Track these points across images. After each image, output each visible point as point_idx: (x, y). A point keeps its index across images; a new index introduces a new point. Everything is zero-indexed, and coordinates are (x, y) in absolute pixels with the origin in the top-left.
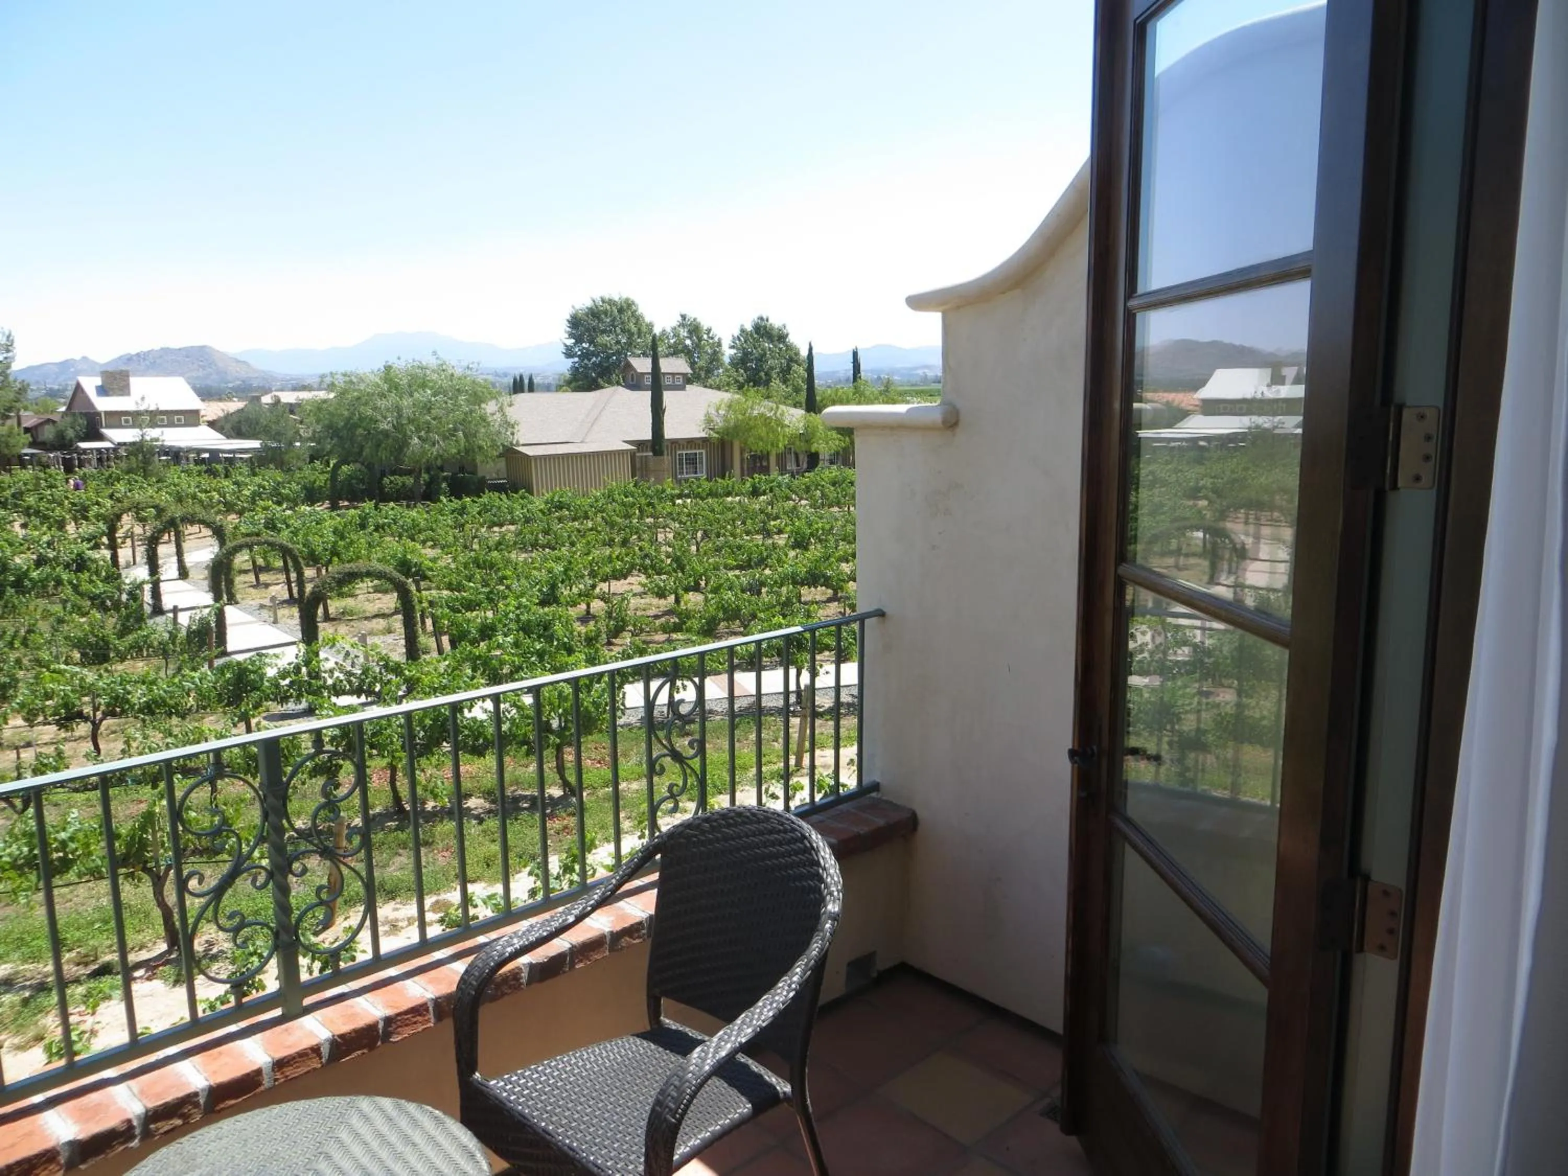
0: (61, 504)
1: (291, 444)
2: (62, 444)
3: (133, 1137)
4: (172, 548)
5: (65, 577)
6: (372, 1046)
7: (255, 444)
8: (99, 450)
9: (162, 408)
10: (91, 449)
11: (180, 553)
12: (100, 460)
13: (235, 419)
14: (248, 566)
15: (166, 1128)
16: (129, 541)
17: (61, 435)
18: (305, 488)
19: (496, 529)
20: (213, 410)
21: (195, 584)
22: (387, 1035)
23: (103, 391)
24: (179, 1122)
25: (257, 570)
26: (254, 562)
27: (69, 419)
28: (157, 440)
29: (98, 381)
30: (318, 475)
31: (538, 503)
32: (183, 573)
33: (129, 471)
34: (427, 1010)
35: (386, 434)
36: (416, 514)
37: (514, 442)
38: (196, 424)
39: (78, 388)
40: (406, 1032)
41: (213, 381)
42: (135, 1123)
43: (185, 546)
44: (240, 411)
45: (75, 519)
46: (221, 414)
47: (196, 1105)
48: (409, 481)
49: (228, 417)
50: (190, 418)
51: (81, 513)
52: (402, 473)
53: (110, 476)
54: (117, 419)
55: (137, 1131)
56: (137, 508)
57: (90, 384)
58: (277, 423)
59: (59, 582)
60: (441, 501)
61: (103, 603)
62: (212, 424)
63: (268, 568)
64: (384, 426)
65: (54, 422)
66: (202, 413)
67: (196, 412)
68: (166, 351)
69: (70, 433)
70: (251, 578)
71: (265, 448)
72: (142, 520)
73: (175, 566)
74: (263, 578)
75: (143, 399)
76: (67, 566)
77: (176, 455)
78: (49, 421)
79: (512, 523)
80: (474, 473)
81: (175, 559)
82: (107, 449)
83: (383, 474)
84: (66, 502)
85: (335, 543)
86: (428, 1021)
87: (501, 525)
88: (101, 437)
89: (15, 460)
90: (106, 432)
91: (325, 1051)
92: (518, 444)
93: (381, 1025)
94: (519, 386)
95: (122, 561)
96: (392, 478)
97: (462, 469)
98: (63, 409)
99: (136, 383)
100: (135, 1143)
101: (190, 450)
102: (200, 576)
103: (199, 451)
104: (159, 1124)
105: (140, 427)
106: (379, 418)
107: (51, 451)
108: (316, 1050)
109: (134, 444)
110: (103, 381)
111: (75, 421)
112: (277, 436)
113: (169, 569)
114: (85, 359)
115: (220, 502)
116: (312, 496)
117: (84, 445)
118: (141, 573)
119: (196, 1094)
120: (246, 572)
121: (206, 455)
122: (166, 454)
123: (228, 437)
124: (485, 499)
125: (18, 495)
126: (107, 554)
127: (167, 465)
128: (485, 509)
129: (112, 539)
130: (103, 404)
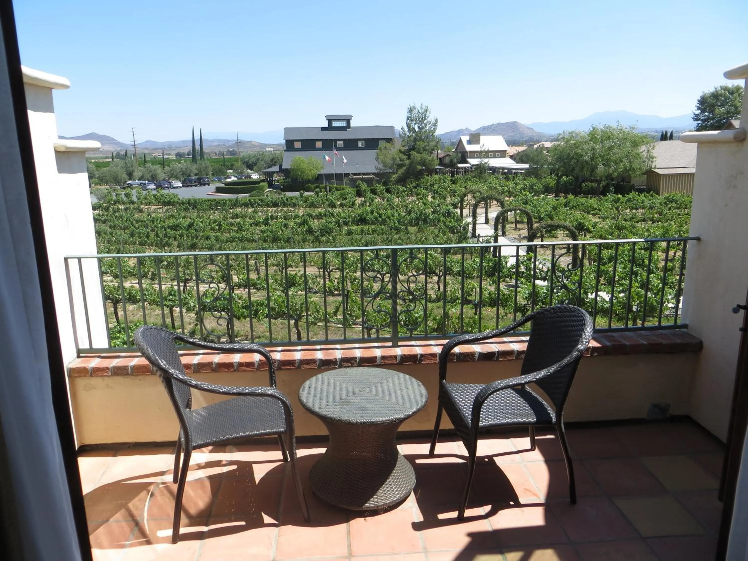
0: (446, 189)
1: (542, 166)
2: (452, 165)
3: (336, 365)
4: (484, 210)
5: (442, 219)
6: (415, 362)
7: (527, 166)
8: (465, 168)
9: (490, 149)
10: (462, 167)
11: (487, 213)
12: (465, 172)
13: (521, 154)
14: (513, 220)
15: (346, 365)
16: (468, 206)
17: (451, 161)
18: (544, 186)
19: (634, 211)
20: (513, 150)
21: (490, 226)
22: (421, 360)
23: (469, 142)
24: (350, 365)
25: (517, 222)
26: (516, 219)
27: (455, 154)
28: (487, 163)
29: (468, 138)
30: (551, 181)
31: (659, 199)
32: (487, 221)
33: (474, 177)
34: (436, 356)
35: (587, 162)
36: (593, 201)
37: (653, 166)
38: (504, 157)
39: (460, 141)
40: (428, 362)
41: (517, 138)
42: (338, 360)
43: (489, 210)
44: (524, 151)
45: (451, 196)
46: (515, 152)
47: (356, 361)
48: (595, 185)
49: (518, 153)
50: (502, 154)
51: (453, 194)
52: (592, 181)
53: (467, 178)
54: (474, 154)
55: (338, 363)
56: (473, 192)
57: (465, 139)
58: (538, 156)
59: (439, 221)
60: (608, 196)
61: (453, 230)
62: (511, 157)
63: (521, 222)
64: (586, 158)
65: (450, 155)
66: (507, 152)
67: (505, 151)
68: (499, 124)
69: (455, 160)
70: (513, 226)
71: (531, 167)
72: (474, 197)
73: (484, 218)
74: (519, 226)
75: (483, 145)
76: (444, 215)
77: (494, 170)
78: (448, 155)
79: (643, 208)
80: (629, 182)
81: (484, 215)
82: (468, 167)
83: (583, 181)
84: (448, 189)
85: (551, 212)
86: (436, 360)
87: (637, 209)
88: (466, 162)
89: (434, 171)
90: (469, 160)
91: (399, 359)
92: (655, 168)
93: (419, 356)
94: (664, 137)
95: (464, 214)
96: (587, 184)
97: (623, 180)
98: (454, 150)
99: (483, 139)
100: (337, 366)
101: (500, 168)
102: (492, 222)
103: (503, 169)
104: (345, 363)
105: (481, 158)
106: (584, 154)
107: (447, 167)
108: (395, 357)
109: (477, 165)
110: (470, 138)
111: (457, 155)
112: (536, 163)
113: (481, 219)
114: (467, 129)
115: (507, 191)
116: (547, 190)
117: (460, 165)
118: (470, 220)
119: (356, 358)
120: (512, 223)
121: (506, 171)
122: (490, 170)
123: (517, 163)
124: (631, 196)
125: (432, 185)
126: (458, 211)
127: (489, 175)
128: (629, 200)
129: (462, 205)
130: (469, 148)
